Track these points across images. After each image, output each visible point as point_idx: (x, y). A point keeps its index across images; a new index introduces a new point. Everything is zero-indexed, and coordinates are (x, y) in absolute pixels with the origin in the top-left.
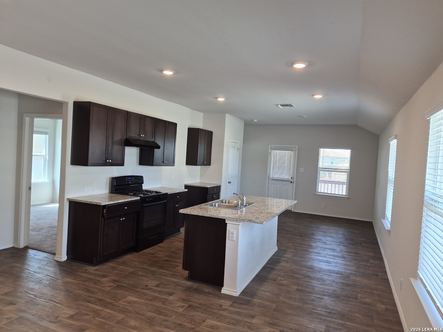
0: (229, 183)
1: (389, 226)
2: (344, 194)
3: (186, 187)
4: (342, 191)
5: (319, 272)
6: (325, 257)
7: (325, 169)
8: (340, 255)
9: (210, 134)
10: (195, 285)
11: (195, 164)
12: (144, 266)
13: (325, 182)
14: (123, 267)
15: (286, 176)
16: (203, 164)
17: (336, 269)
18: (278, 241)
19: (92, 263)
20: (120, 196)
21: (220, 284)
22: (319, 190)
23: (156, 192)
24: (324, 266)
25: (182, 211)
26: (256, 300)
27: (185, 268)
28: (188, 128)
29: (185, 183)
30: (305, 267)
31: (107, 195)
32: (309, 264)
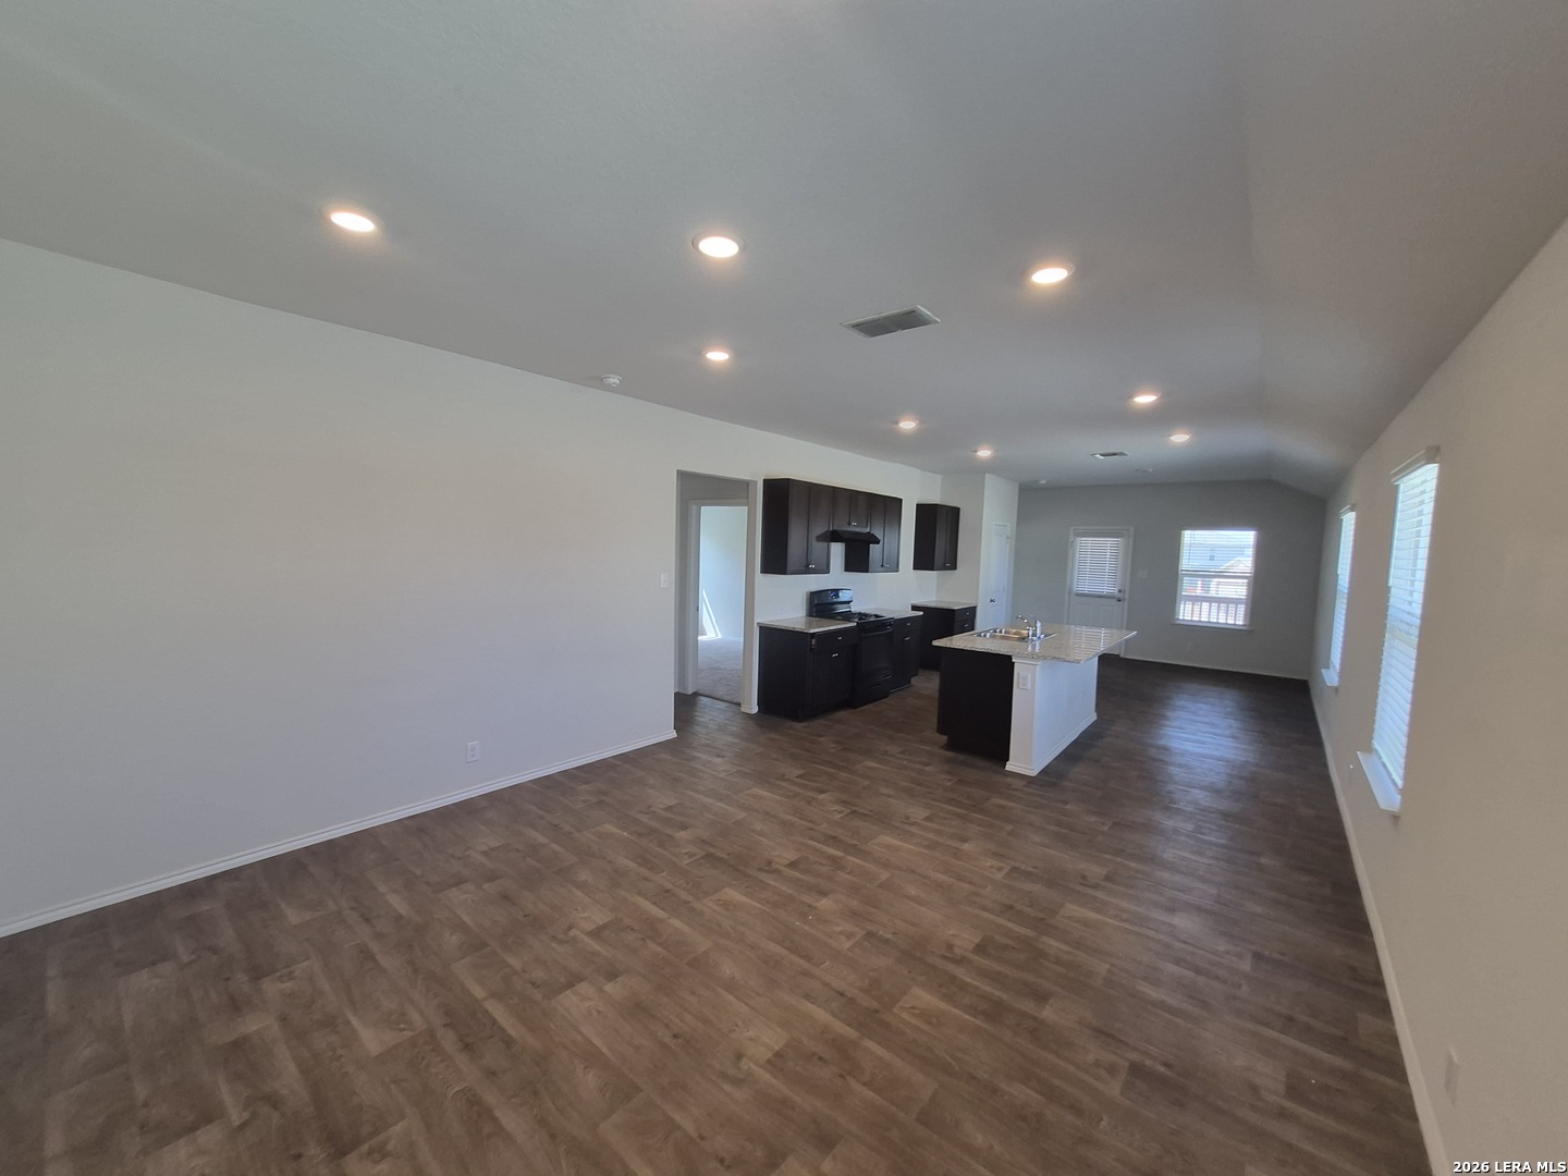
0: (991, 601)
1: (1337, 679)
2: (1241, 623)
3: (915, 608)
4: (1236, 618)
5: (1182, 755)
6: (1194, 734)
7: (1195, 574)
8: (1227, 732)
9: (955, 512)
10: (961, 757)
11: (931, 568)
13: (1195, 599)
15: (1108, 588)
16: (944, 568)
17: (1217, 753)
18: (1097, 705)
20: (825, 621)
21: (1004, 756)
22: (1181, 615)
23: (877, 616)
24: (1190, 747)
25: (935, 643)
26: (1066, 783)
27: (941, 730)
28: (917, 505)
29: (912, 603)
30: (1154, 746)
31: (804, 620)
32: (1162, 742)
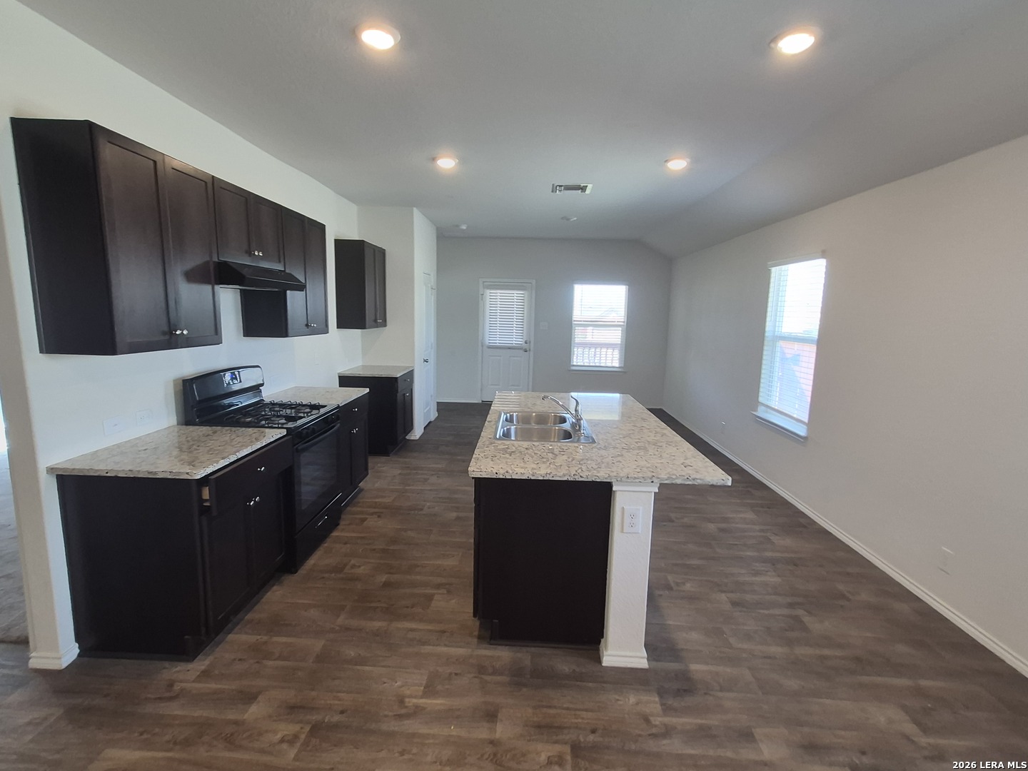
0: (426, 361)
2: (617, 365)
4: (613, 361)
7: (584, 324)
9: (381, 254)
11: (361, 325)
12: (342, 620)
13: (584, 346)
14: (284, 639)
15: (516, 339)
16: (376, 325)
19: (183, 651)
22: (575, 360)
29: (339, 372)
